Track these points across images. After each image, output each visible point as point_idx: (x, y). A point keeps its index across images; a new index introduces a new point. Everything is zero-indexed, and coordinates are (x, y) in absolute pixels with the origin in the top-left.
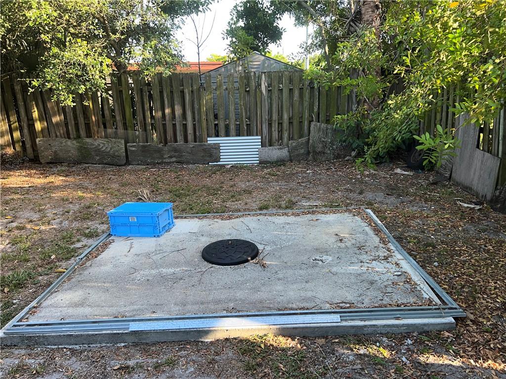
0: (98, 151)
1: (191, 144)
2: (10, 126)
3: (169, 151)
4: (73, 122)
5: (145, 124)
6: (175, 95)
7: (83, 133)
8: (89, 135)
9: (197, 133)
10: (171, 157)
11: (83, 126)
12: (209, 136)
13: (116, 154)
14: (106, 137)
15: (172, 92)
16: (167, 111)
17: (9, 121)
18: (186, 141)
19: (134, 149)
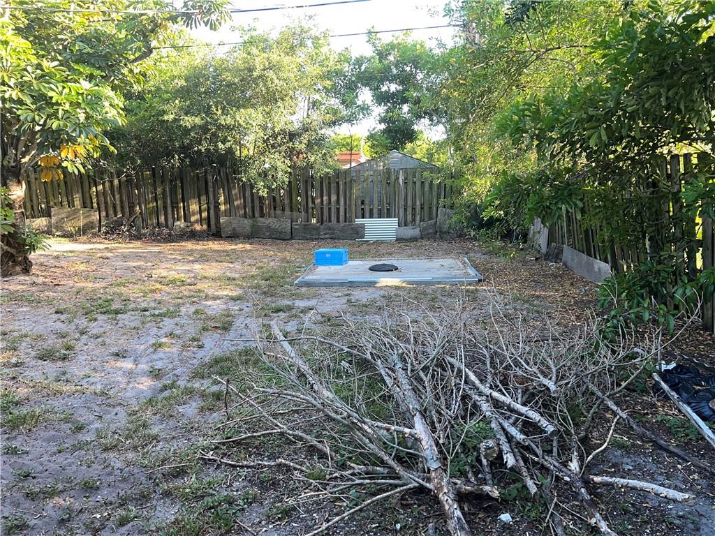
0: (268, 228)
1: (342, 224)
2: (200, 207)
3: (325, 229)
4: (250, 205)
5: (307, 207)
6: (332, 185)
7: (257, 214)
8: (262, 215)
9: (348, 215)
10: (325, 234)
11: (258, 208)
12: (356, 218)
13: (283, 230)
14: (275, 217)
15: (330, 183)
16: (325, 198)
17: (200, 203)
18: (338, 221)
19: (297, 227)
